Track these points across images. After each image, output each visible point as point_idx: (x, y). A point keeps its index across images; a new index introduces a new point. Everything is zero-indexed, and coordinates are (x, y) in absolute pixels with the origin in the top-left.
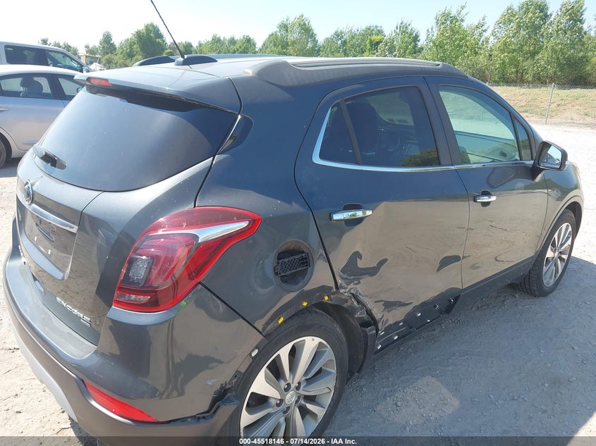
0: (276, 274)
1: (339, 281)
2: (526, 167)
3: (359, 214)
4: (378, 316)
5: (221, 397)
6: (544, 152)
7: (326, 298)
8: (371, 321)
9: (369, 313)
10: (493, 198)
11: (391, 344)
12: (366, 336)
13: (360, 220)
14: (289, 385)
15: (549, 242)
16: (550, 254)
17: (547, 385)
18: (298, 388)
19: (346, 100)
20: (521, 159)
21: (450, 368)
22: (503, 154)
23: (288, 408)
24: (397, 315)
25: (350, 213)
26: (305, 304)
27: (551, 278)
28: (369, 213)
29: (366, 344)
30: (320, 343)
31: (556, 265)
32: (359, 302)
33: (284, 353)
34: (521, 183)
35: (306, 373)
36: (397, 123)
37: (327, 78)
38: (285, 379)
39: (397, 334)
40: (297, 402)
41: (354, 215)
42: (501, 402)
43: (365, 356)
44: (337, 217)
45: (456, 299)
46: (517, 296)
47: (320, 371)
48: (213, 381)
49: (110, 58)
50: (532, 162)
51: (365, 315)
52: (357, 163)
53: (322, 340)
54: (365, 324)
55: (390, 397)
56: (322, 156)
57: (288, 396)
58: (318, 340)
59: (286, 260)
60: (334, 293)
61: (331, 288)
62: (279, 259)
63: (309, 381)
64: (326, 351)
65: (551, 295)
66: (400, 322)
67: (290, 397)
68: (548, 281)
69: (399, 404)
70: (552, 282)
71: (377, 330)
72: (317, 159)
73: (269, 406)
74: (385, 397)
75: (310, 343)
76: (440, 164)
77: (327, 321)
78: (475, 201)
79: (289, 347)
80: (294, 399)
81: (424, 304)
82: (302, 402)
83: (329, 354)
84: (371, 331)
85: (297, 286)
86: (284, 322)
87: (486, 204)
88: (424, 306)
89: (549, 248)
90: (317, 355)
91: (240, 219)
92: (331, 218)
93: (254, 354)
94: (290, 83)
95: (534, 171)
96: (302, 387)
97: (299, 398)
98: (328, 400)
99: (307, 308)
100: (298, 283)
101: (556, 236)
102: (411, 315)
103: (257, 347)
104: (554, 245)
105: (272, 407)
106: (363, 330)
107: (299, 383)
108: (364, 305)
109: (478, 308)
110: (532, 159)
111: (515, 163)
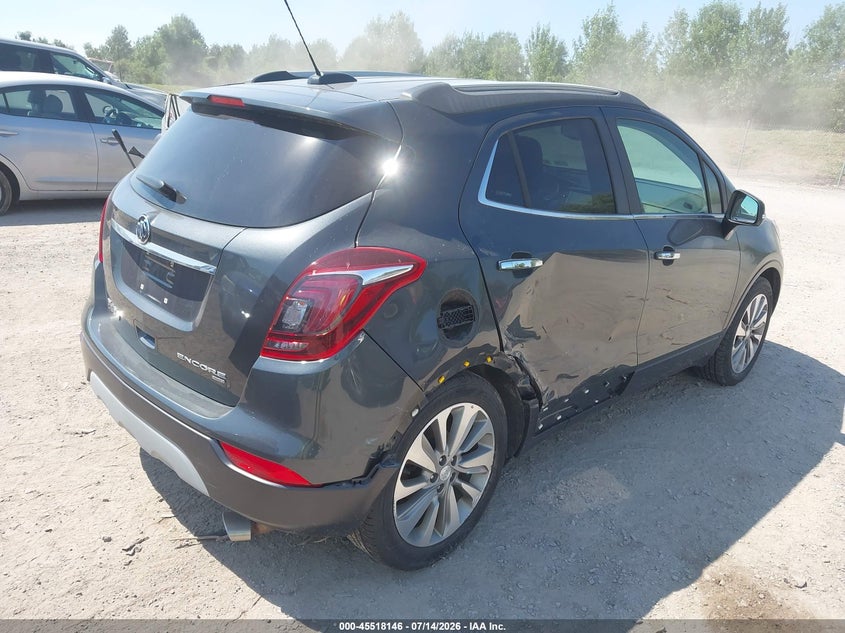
0: (440, 326)
1: (505, 341)
2: (714, 222)
3: (527, 264)
4: (542, 387)
5: (378, 460)
6: (737, 204)
7: (489, 360)
8: (535, 393)
9: (533, 382)
10: (677, 256)
11: (553, 425)
12: (528, 410)
13: (529, 271)
14: (444, 457)
15: (740, 316)
16: (740, 331)
17: (734, 480)
18: (453, 463)
19: (515, 132)
20: (709, 212)
21: (620, 461)
22: (689, 206)
23: (442, 485)
24: (564, 389)
25: (520, 263)
26: (467, 364)
27: (740, 362)
28: (539, 263)
29: (527, 421)
30: (479, 412)
31: (747, 347)
32: (523, 368)
33: (442, 418)
34: (709, 241)
35: (463, 446)
36: (553, 165)
37: (494, 106)
38: (441, 451)
39: (560, 414)
40: (451, 480)
41: (521, 266)
42: (680, 496)
43: (525, 435)
44: (505, 266)
45: (630, 376)
46: (699, 384)
47: (476, 447)
48: (373, 440)
49: (124, 65)
50: (722, 216)
51: (528, 385)
52: (526, 206)
53: (481, 409)
54: (527, 396)
55: (551, 489)
56: (489, 196)
57: (443, 471)
58: (477, 408)
59: (450, 312)
60: (497, 355)
61: (496, 348)
62: (442, 310)
63: (466, 456)
64: (484, 423)
65: (741, 384)
66: (566, 397)
67: (445, 473)
68: (738, 366)
69: (562, 497)
70: (742, 368)
71: (541, 404)
72: (483, 200)
73: (422, 480)
74: (544, 490)
75: (470, 411)
76: (616, 213)
77: (487, 387)
78: (656, 257)
79: (448, 411)
80: (449, 475)
81: (593, 379)
82: (457, 481)
83: (488, 427)
84: (533, 404)
85: (461, 342)
86: (444, 383)
87: (668, 262)
88: (593, 381)
89: (740, 325)
90: (475, 427)
91: (405, 262)
92: (498, 267)
93: (414, 414)
94: (454, 111)
95: (724, 228)
96: (457, 461)
97: (453, 475)
98: (484, 482)
99: (469, 369)
100: (462, 338)
101: (748, 309)
102: (578, 390)
103: (418, 407)
104: (745, 321)
105: (427, 481)
106: (524, 404)
107: (455, 457)
108: (528, 373)
109: (652, 398)
110: (723, 212)
111: (703, 217)
